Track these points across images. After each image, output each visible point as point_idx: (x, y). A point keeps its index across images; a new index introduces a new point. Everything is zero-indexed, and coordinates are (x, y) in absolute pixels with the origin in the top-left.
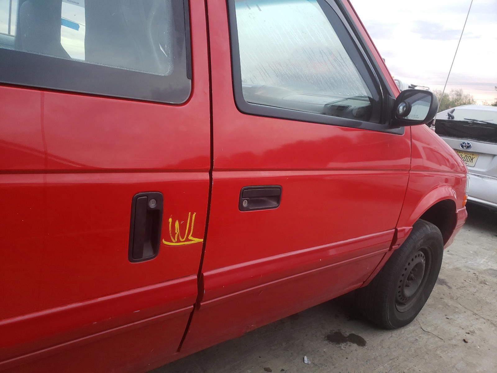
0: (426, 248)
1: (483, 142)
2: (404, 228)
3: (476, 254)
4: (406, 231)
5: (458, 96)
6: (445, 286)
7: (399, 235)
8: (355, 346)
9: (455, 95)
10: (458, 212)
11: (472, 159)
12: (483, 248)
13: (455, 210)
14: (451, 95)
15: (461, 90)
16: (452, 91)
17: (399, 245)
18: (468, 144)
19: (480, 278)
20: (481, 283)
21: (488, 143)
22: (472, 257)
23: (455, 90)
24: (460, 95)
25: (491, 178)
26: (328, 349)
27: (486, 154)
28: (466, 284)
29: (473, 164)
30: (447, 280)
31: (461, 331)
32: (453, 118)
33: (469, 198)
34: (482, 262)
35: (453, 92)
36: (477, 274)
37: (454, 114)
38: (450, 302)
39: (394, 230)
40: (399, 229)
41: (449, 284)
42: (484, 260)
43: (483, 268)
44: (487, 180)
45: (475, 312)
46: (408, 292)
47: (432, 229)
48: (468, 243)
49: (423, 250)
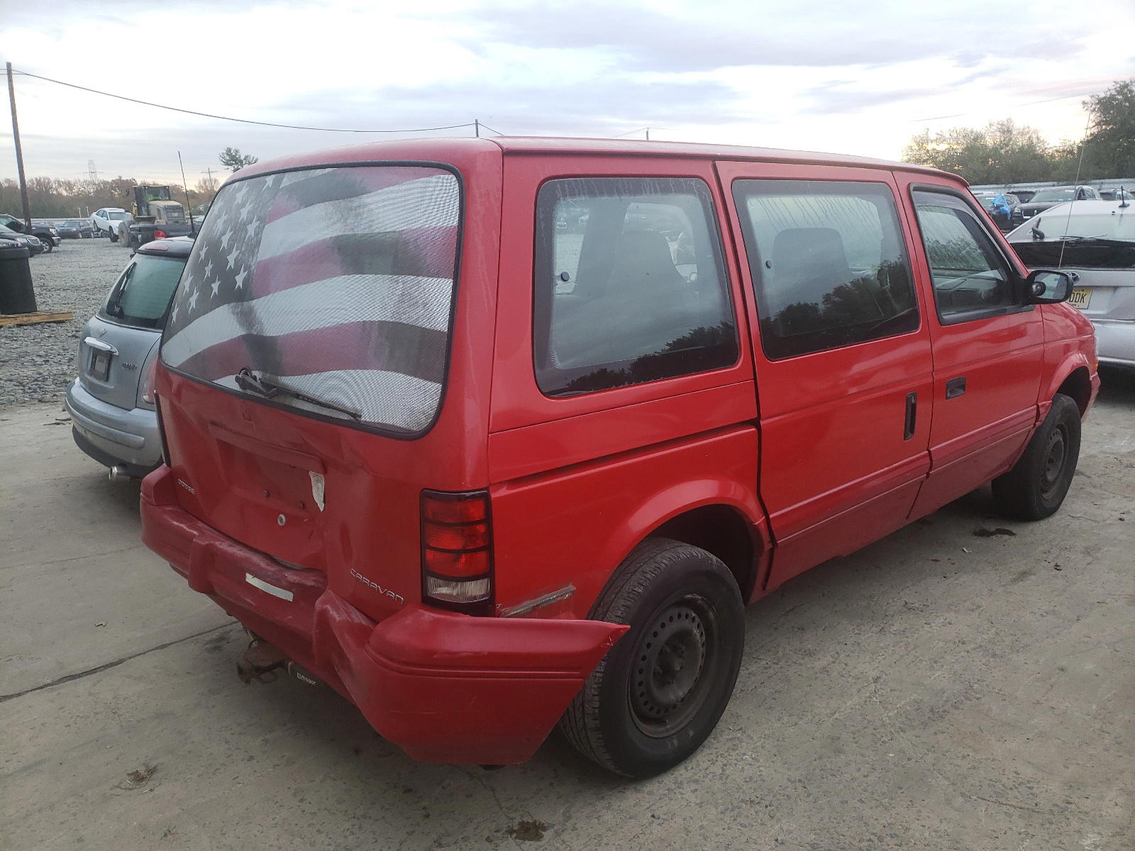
0: (1063, 423)
1: (1096, 269)
2: (1044, 403)
3: (1112, 435)
4: (1047, 405)
5: (1004, 132)
6: (1082, 476)
7: (1042, 410)
8: (1006, 537)
9: (998, 134)
10: (1091, 379)
11: (1083, 298)
12: (1120, 428)
13: (1089, 376)
14: (990, 134)
15: (1009, 120)
16: (991, 125)
17: (1041, 421)
18: (1073, 274)
19: (1125, 461)
20: (1127, 466)
21: (1104, 269)
22: (1108, 440)
23: (996, 123)
24: (1009, 131)
25: (1116, 323)
26: (980, 541)
27: (1105, 287)
28: (1107, 471)
29: (1085, 305)
30: (1082, 470)
31: (1114, 513)
32: (1042, 236)
33: (1100, 359)
34: (1122, 444)
35: (992, 127)
36: (1120, 458)
37: (1041, 229)
38: (1094, 491)
39: (1035, 406)
40: (1040, 404)
41: (1087, 474)
42: (1125, 441)
43: (1124, 450)
44: (1112, 327)
45: (1127, 495)
46: (1050, 477)
47: (1067, 401)
48: (1098, 424)
49: (1060, 427)
